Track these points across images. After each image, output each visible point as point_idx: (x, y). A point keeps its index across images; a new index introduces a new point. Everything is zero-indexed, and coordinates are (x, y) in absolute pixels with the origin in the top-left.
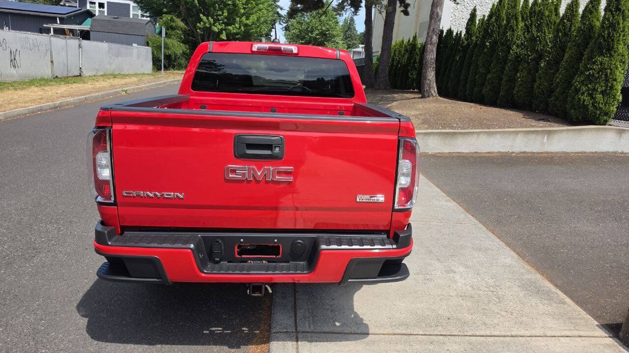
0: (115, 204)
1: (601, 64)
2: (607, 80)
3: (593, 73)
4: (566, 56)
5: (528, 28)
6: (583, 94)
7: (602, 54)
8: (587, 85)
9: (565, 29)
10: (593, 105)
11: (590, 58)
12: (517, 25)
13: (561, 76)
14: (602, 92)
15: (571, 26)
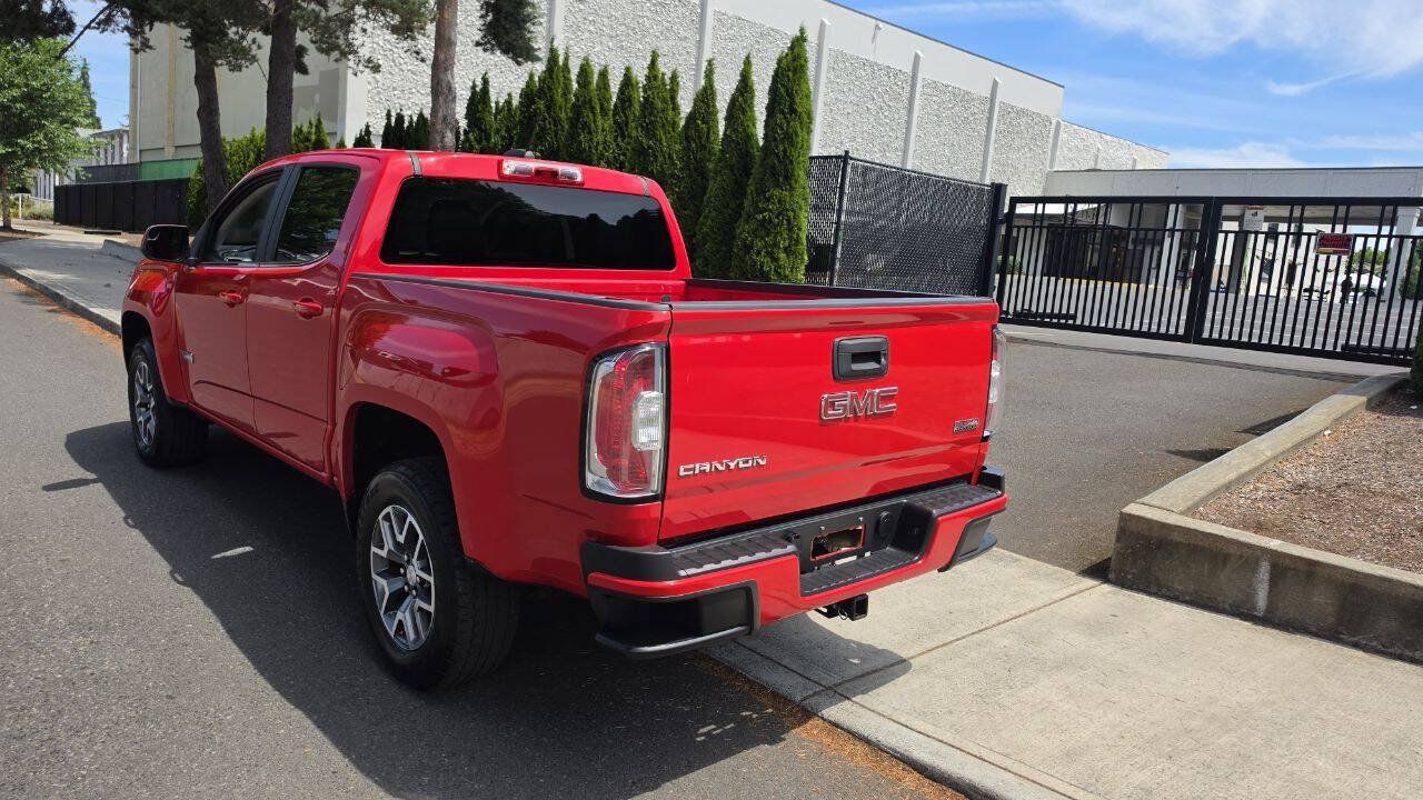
0: (660, 497)
1: (779, 201)
2: (790, 230)
3: (770, 217)
4: (713, 186)
5: (621, 129)
6: (759, 253)
7: (778, 185)
8: (762, 238)
9: (700, 137)
10: (776, 271)
11: (761, 191)
12: (595, 121)
13: (709, 222)
14: (785, 249)
15: (708, 133)
